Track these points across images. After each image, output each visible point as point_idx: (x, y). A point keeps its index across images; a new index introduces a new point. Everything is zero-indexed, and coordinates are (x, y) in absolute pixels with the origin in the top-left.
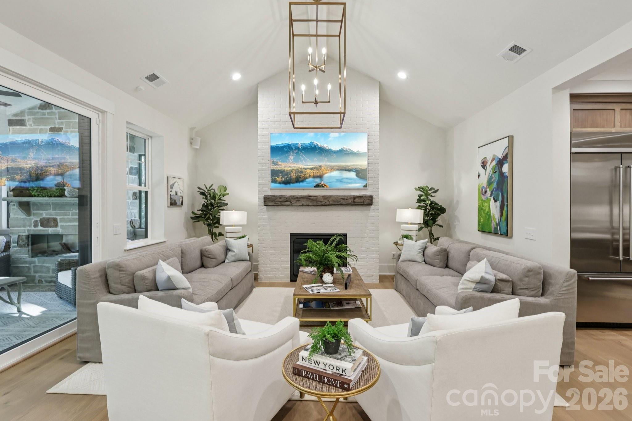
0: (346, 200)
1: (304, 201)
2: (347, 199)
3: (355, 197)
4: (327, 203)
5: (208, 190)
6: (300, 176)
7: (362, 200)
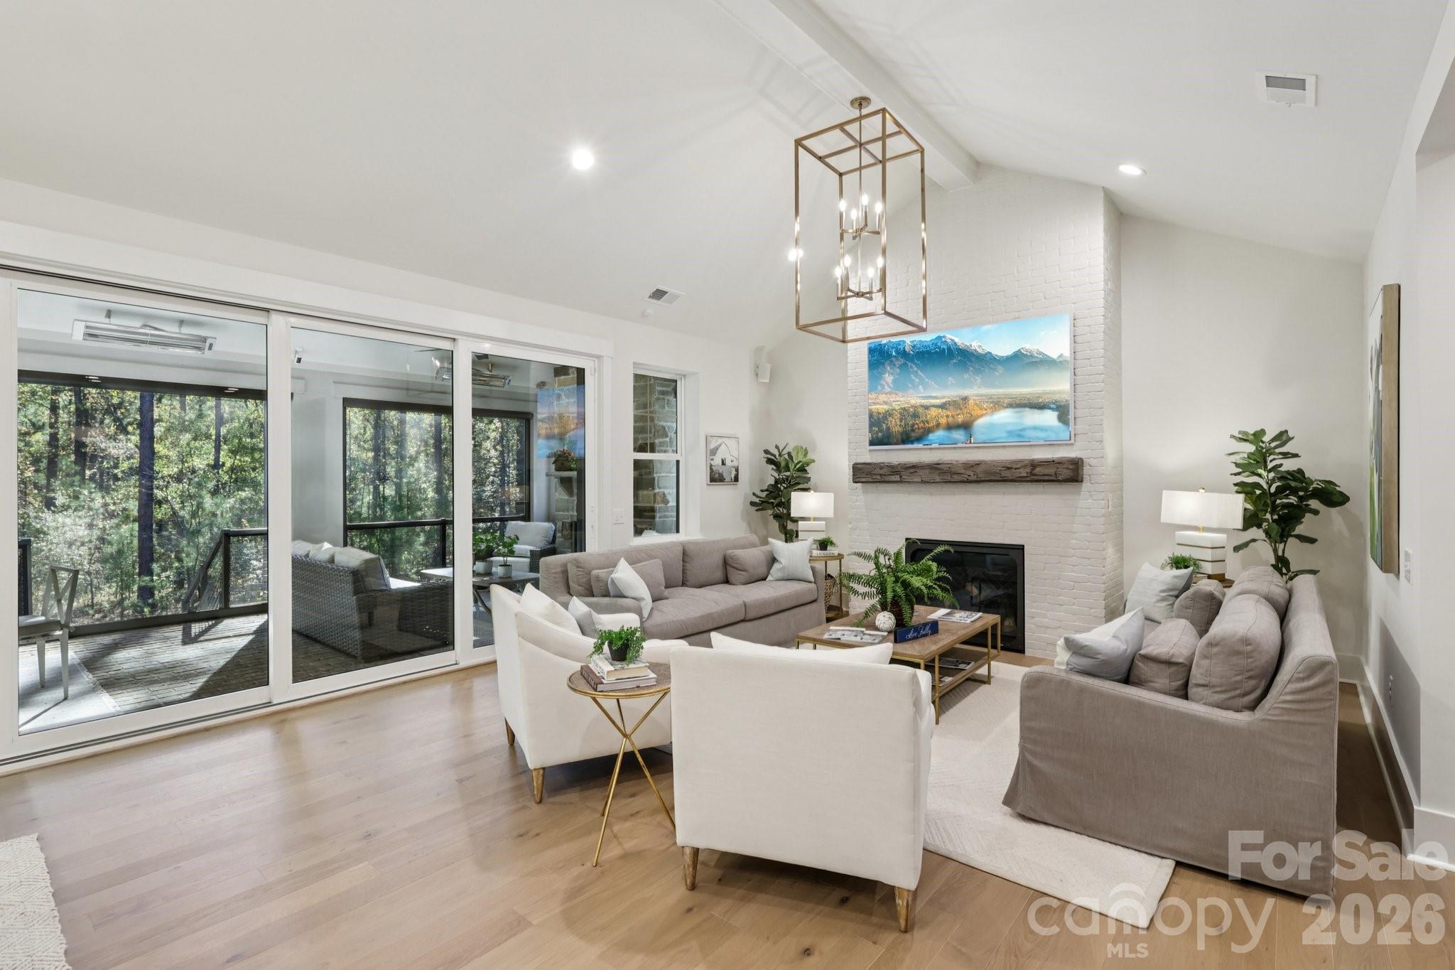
0: (1013, 470)
1: (925, 476)
2: (1016, 469)
3: (1036, 464)
4: (972, 478)
5: (780, 455)
6: (913, 425)
7: (1051, 471)
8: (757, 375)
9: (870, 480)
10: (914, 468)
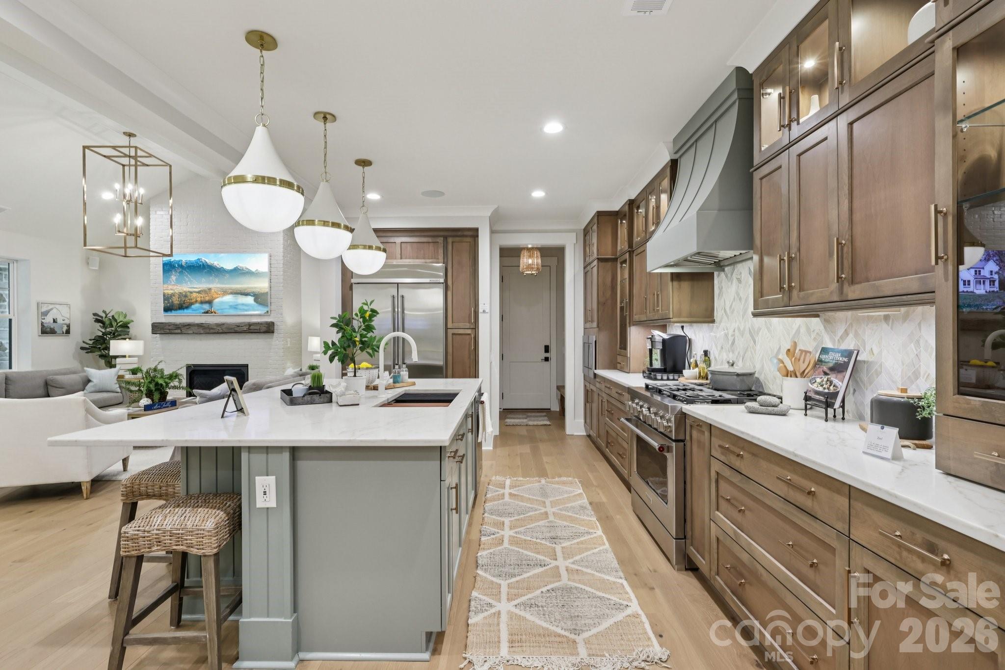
1: (195, 329)
2: (242, 327)
3: (250, 325)
4: (221, 331)
5: (106, 317)
6: (185, 301)
9: (163, 332)
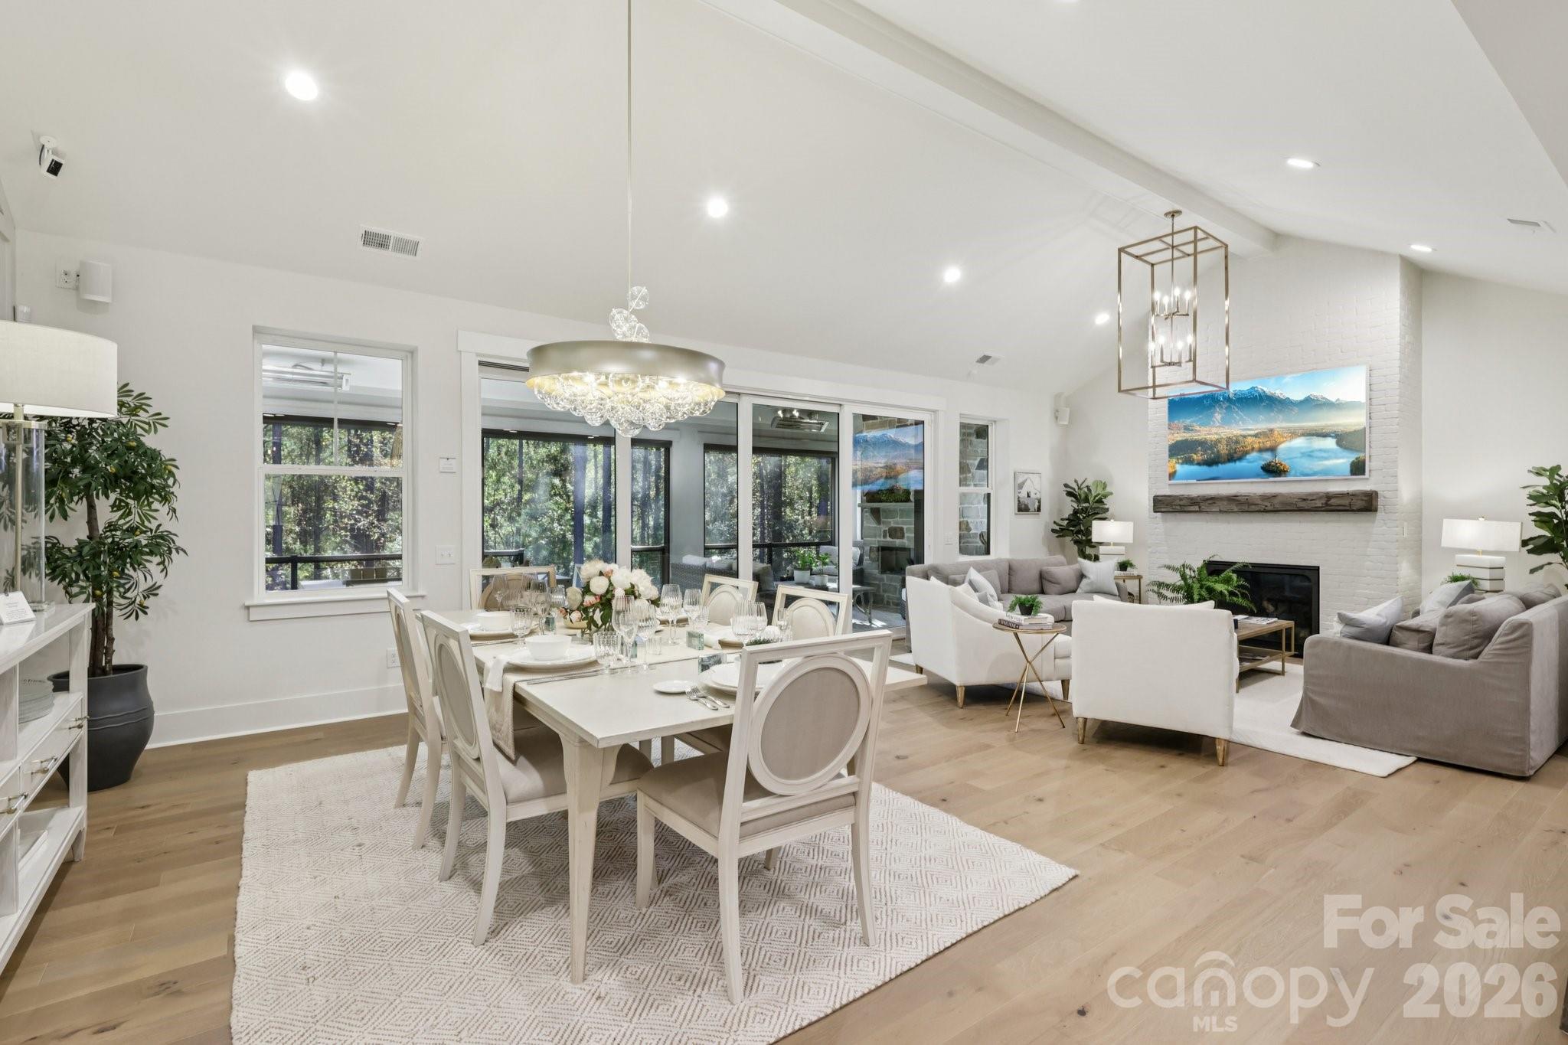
7: (1346, 502)
8: (1057, 418)
10: (1212, 500)
